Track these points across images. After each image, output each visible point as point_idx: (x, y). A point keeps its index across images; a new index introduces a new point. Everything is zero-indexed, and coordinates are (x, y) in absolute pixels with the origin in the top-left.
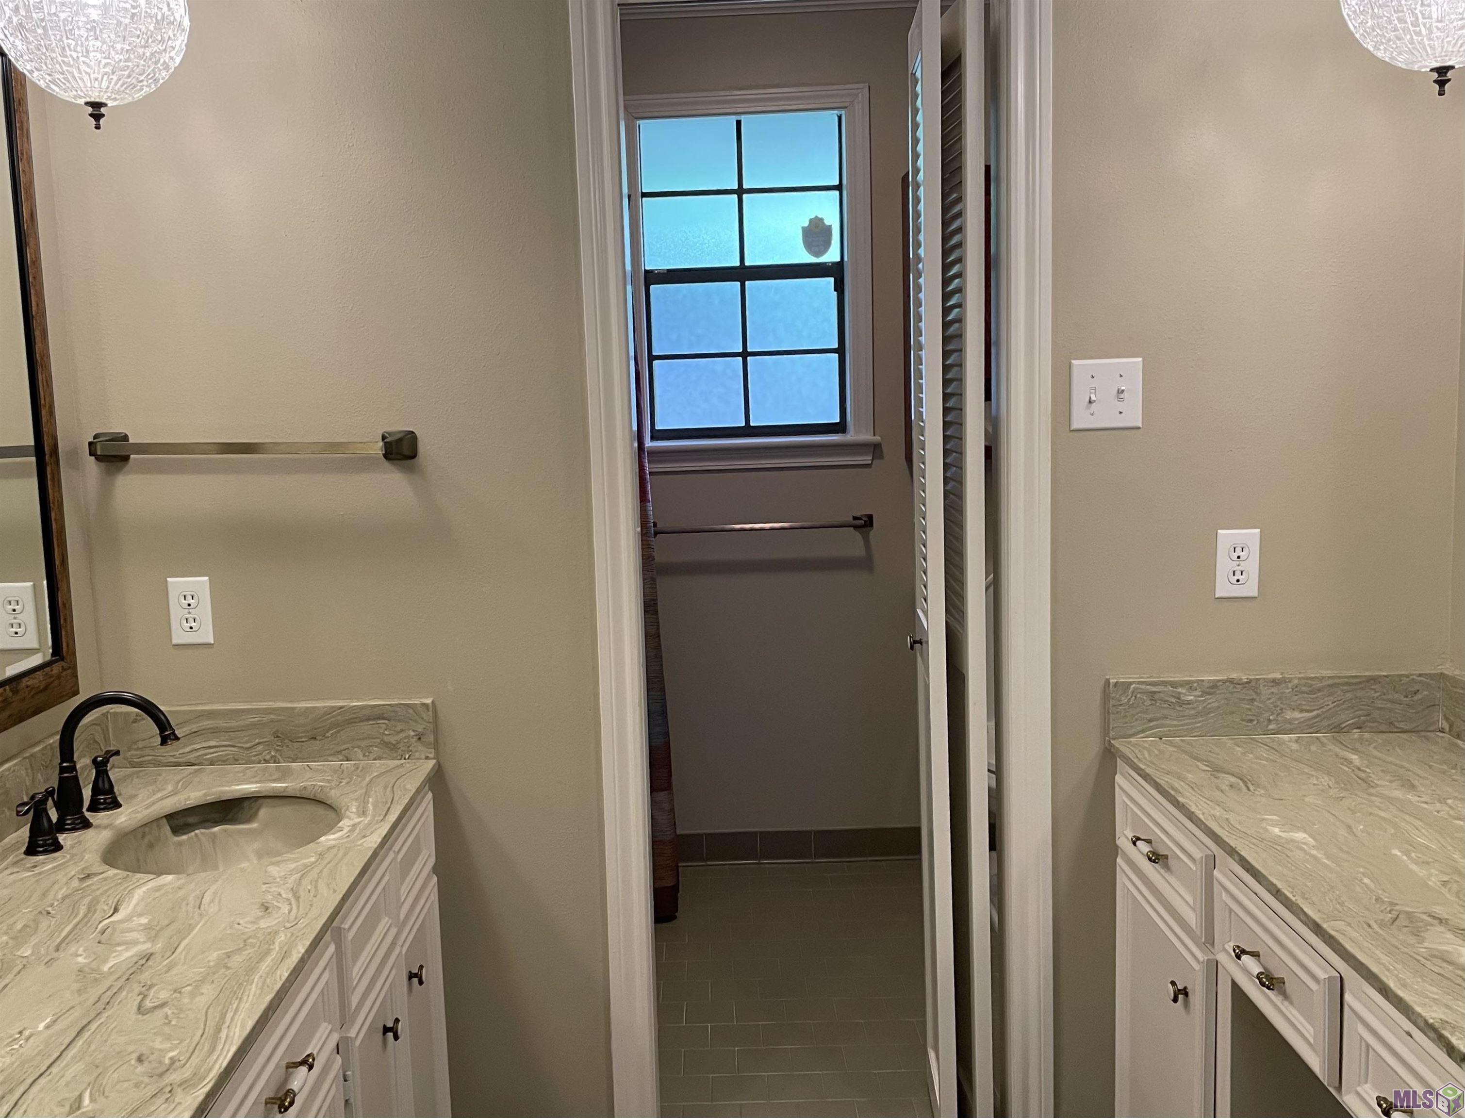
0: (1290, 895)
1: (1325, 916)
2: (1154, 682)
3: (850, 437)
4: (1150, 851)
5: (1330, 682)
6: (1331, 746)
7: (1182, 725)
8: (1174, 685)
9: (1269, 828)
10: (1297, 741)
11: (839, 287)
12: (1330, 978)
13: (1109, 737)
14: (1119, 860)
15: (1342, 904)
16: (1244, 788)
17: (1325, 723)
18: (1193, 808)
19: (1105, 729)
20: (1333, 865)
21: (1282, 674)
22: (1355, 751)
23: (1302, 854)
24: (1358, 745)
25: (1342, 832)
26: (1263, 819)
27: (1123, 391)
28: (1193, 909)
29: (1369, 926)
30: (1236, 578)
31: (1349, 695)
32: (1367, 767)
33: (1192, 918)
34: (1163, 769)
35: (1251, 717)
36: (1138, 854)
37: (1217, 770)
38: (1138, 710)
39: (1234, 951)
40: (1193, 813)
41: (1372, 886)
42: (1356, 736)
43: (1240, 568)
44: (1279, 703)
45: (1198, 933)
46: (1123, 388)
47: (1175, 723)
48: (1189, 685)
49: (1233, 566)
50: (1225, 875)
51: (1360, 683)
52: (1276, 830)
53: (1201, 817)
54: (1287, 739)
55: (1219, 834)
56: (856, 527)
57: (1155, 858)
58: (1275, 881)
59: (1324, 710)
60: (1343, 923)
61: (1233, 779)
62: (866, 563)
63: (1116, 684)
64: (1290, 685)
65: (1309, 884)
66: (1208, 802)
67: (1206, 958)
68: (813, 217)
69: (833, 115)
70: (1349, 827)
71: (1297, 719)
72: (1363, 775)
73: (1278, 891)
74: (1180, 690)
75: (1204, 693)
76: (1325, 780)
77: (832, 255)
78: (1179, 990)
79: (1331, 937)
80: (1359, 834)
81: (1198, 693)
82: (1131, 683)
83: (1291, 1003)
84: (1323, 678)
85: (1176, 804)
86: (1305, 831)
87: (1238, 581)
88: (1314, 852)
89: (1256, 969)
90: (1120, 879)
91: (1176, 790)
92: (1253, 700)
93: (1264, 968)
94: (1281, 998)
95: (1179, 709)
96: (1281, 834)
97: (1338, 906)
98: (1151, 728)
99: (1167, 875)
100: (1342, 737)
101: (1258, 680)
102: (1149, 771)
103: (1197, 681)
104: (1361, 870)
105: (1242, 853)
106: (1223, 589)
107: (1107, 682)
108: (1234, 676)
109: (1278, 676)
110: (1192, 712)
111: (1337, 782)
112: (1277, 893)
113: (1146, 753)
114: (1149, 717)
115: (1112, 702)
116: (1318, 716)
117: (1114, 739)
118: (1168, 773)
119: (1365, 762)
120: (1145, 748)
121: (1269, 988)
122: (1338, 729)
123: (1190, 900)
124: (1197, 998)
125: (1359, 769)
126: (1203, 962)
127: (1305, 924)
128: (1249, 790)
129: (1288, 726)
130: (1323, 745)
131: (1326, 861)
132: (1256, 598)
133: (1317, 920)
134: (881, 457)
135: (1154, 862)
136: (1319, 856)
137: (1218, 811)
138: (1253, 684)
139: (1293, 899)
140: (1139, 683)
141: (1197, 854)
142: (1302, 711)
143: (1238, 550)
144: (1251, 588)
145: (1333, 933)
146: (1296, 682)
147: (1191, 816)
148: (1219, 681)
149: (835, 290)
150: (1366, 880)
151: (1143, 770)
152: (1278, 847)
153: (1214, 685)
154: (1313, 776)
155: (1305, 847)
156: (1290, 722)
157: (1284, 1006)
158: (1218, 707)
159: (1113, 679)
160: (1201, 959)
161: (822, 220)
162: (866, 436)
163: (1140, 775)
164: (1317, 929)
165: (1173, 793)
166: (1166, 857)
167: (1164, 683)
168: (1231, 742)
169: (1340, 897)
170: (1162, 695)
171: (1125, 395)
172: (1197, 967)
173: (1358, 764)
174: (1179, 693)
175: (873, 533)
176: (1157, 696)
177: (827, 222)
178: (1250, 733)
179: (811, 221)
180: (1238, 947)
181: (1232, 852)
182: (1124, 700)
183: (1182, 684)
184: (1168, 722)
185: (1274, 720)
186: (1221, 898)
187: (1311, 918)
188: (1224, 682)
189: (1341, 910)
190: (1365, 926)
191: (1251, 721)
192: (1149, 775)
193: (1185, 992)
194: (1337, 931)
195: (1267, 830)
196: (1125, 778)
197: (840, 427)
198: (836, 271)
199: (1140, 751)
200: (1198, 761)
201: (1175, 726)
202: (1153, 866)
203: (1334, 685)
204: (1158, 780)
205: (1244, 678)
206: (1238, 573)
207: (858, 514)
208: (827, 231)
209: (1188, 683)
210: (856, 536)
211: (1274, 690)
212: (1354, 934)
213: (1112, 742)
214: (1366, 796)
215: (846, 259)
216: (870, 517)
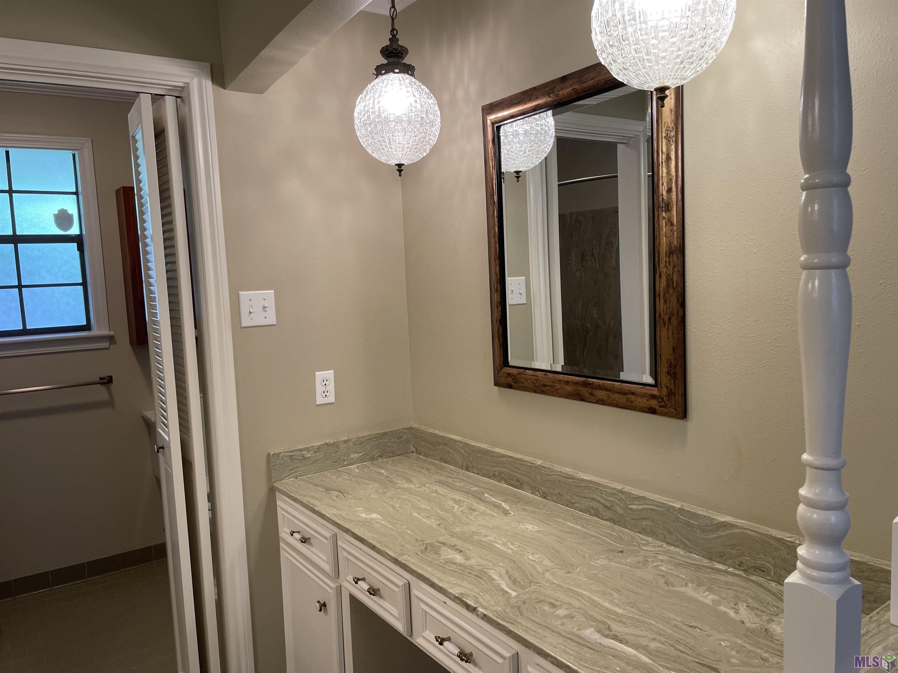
0: (380, 547)
1: (398, 555)
2: (291, 450)
3: (95, 332)
4: (301, 538)
5: (369, 438)
6: (372, 468)
7: (305, 470)
8: (301, 450)
9: (360, 515)
10: (357, 468)
11: (81, 248)
12: (405, 584)
13: (272, 482)
14: (282, 545)
15: (403, 546)
16: (343, 496)
17: (368, 457)
18: (324, 512)
19: (269, 478)
20: (393, 527)
21: (348, 437)
22: (382, 468)
23: (378, 525)
24: (383, 465)
25: (391, 510)
26: (356, 511)
27: (266, 307)
28: (327, 563)
29: (418, 554)
30: (325, 394)
31: (376, 442)
32: (390, 475)
33: (327, 567)
34: (303, 494)
35: (336, 460)
36: (294, 541)
37: (328, 489)
38: (285, 466)
39: (354, 580)
40: (324, 514)
41: (412, 534)
42: (380, 461)
43: (327, 390)
44: (348, 451)
45: (331, 575)
46: (266, 305)
47: (303, 469)
48: (308, 449)
49: (323, 389)
50: (343, 542)
51: (380, 436)
52: (364, 515)
53: (328, 516)
54: (353, 468)
55: (340, 523)
56: (102, 384)
57: (304, 540)
58: (372, 542)
59: (367, 451)
60: (407, 556)
61: (337, 493)
62: (110, 403)
63: (273, 454)
64: (352, 442)
65: (386, 539)
66: (330, 507)
67: (336, 586)
68: (60, 209)
69: (69, 154)
70: (393, 506)
71: (355, 457)
72: (390, 479)
73: (374, 546)
74: (304, 452)
75: (315, 452)
76: (376, 485)
77: (74, 230)
78: (322, 605)
79: (404, 564)
80: (398, 509)
81: (312, 452)
82: (280, 453)
83: (384, 599)
84: (365, 436)
85: (314, 511)
86: (376, 513)
87: (326, 396)
88: (383, 522)
89: (366, 587)
90: (283, 555)
91: (313, 504)
92: (337, 451)
93: (370, 586)
94: (379, 598)
95: (304, 462)
96: (366, 517)
97: (402, 548)
98: (292, 474)
99: (310, 548)
100: (375, 462)
101: (338, 442)
102: (296, 496)
103: (311, 447)
104: (405, 527)
105: (353, 531)
106: (320, 400)
107: (269, 454)
108: (327, 441)
109: (346, 438)
110: (310, 462)
111: (381, 485)
112: (373, 547)
113: (292, 487)
114: (290, 468)
115: (272, 464)
116: (364, 454)
117: (274, 483)
118: (306, 496)
119: (389, 473)
120: (290, 485)
121: (374, 595)
122: (373, 459)
123: (325, 558)
124: (332, 608)
125: (387, 477)
126: (335, 588)
127: (390, 560)
128: (345, 497)
129: (352, 461)
130: (369, 468)
131: (389, 526)
132: (334, 403)
133: (396, 557)
134: (115, 343)
135: (304, 542)
136: (386, 524)
137: (335, 511)
138: (336, 444)
139: (382, 549)
140: (284, 452)
141: (328, 535)
142: (357, 453)
143: (325, 381)
144: (331, 399)
145: (404, 562)
146: (354, 440)
147: (322, 516)
148: (321, 445)
149: (78, 250)
150: (409, 532)
151: (293, 497)
152: (367, 524)
153: (319, 448)
154: (370, 484)
155: (378, 521)
156: (352, 459)
157: (381, 602)
158: (322, 458)
159: (272, 452)
160: (333, 587)
161: (66, 211)
162: (105, 332)
163: (292, 500)
164: (396, 561)
165: (311, 506)
166: (309, 539)
167: (296, 450)
168: (329, 474)
169: (401, 542)
170: (296, 457)
171: (267, 309)
172: (330, 591)
173: (386, 475)
174: (304, 454)
175: (113, 387)
176: (293, 457)
177: (70, 212)
178: (336, 467)
179: (59, 211)
180: (355, 578)
181: (347, 531)
182: (278, 462)
183: (305, 449)
184: (300, 469)
185: (346, 459)
186: (342, 554)
187: (392, 557)
188: (323, 445)
189: (403, 549)
190: (416, 555)
191: (336, 462)
192: (297, 499)
193: (324, 605)
194: (405, 561)
195: (360, 516)
196: (281, 501)
197: (87, 327)
198: (78, 240)
199: (289, 487)
200: (318, 486)
201: (304, 470)
202: (303, 545)
203: (370, 439)
204: (302, 501)
205: (332, 442)
206: (325, 392)
207: (103, 376)
208: (71, 217)
209: (307, 448)
210: (102, 389)
211: (345, 445)
212: (413, 560)
213: (273, 484)
214: (394, 489)
215: (84, 233)
216: (111, 378)
